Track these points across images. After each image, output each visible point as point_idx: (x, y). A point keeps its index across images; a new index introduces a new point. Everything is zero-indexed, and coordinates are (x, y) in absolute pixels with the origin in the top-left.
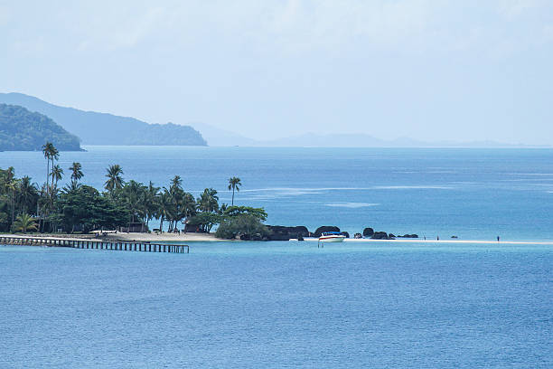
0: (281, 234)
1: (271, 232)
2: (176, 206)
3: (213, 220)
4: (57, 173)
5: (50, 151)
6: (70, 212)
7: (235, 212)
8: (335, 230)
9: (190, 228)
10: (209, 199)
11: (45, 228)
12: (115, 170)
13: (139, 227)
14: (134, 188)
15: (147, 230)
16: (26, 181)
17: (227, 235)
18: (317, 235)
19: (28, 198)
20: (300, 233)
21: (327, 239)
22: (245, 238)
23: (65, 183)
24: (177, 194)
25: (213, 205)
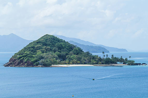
0: (137, 64)
1: (135, 64)
2: (121, 60)
3: (127, 62)
4: (104, 56)
5: (103, 53)
6: (106, 61)
7: (130, 61)
8: (145, 64)
9: (124, 64)
10: (126, 59)
11: (103, 64)
12: (113, 55)
13: (116, 63)
14: (115, 58)
15: (117, 64)
16: (100, 57)
17: (129, 64)
18: (142, 64)
19: (100, 59)
20: (140, 64)
21: (144, 65)
22: (132, 65)
23: (105, 57)
24: (122, 59)
25: (127, 60)
